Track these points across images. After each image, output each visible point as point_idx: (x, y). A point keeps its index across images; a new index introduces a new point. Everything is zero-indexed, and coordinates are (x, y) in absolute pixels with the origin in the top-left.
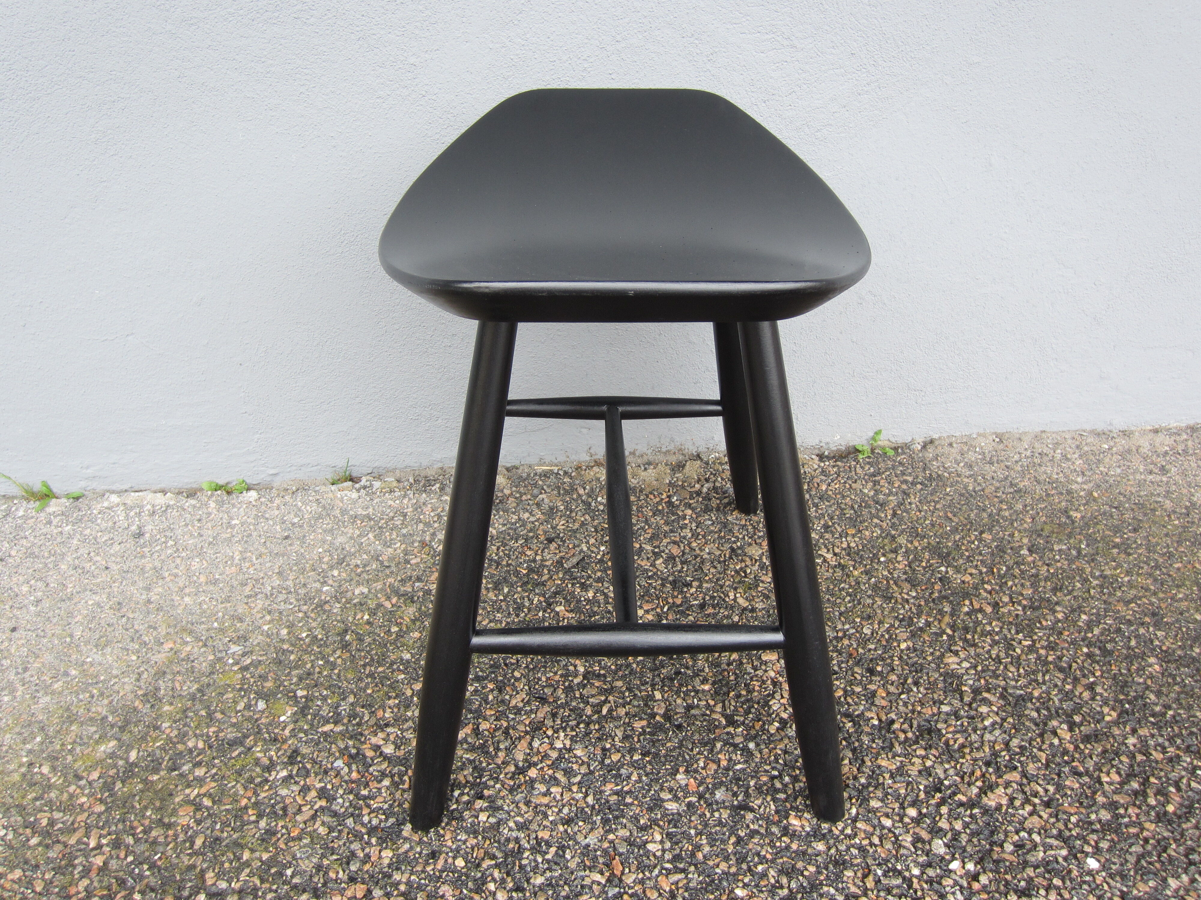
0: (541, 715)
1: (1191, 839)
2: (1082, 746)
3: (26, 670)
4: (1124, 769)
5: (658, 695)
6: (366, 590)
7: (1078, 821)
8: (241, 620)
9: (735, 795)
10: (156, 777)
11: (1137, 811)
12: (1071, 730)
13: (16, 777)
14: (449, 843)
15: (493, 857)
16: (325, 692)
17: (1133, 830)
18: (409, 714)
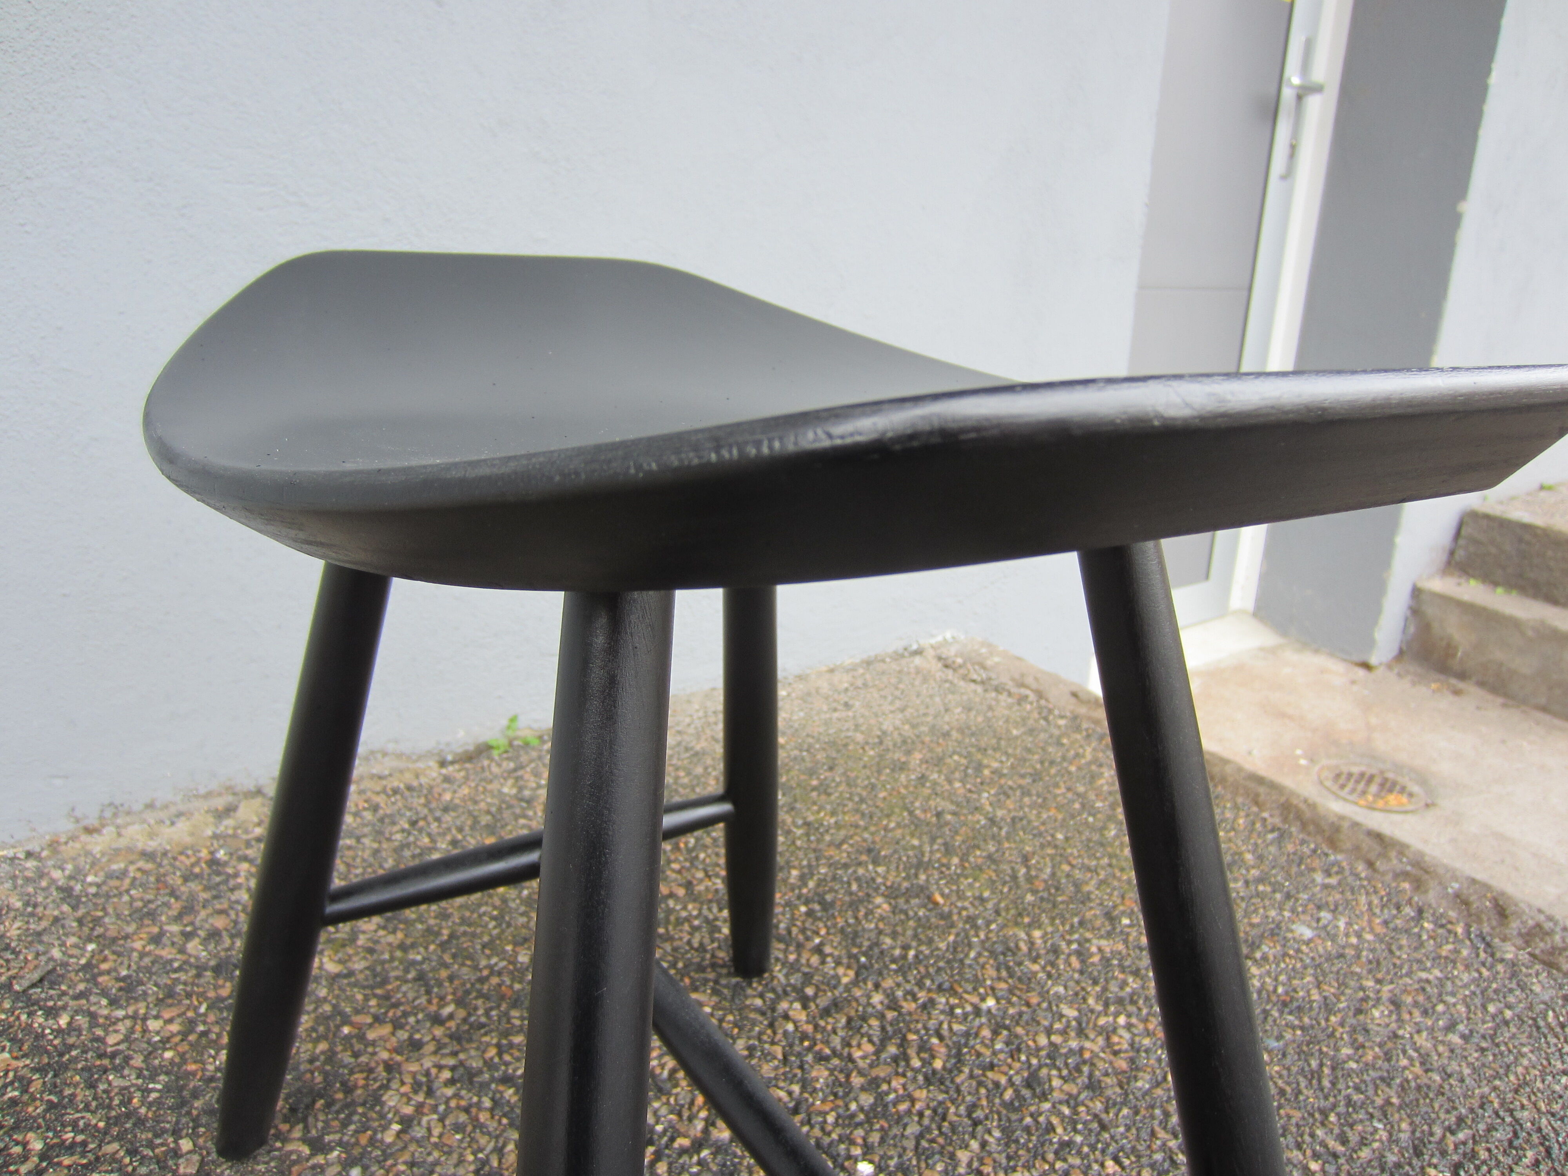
1: (969, 1093)
2: (822, 1023)
4: (876, 1034)
7: (837, 1119)
11: (902, 1080)
12: (805, 1007)
17: (903, 1107)
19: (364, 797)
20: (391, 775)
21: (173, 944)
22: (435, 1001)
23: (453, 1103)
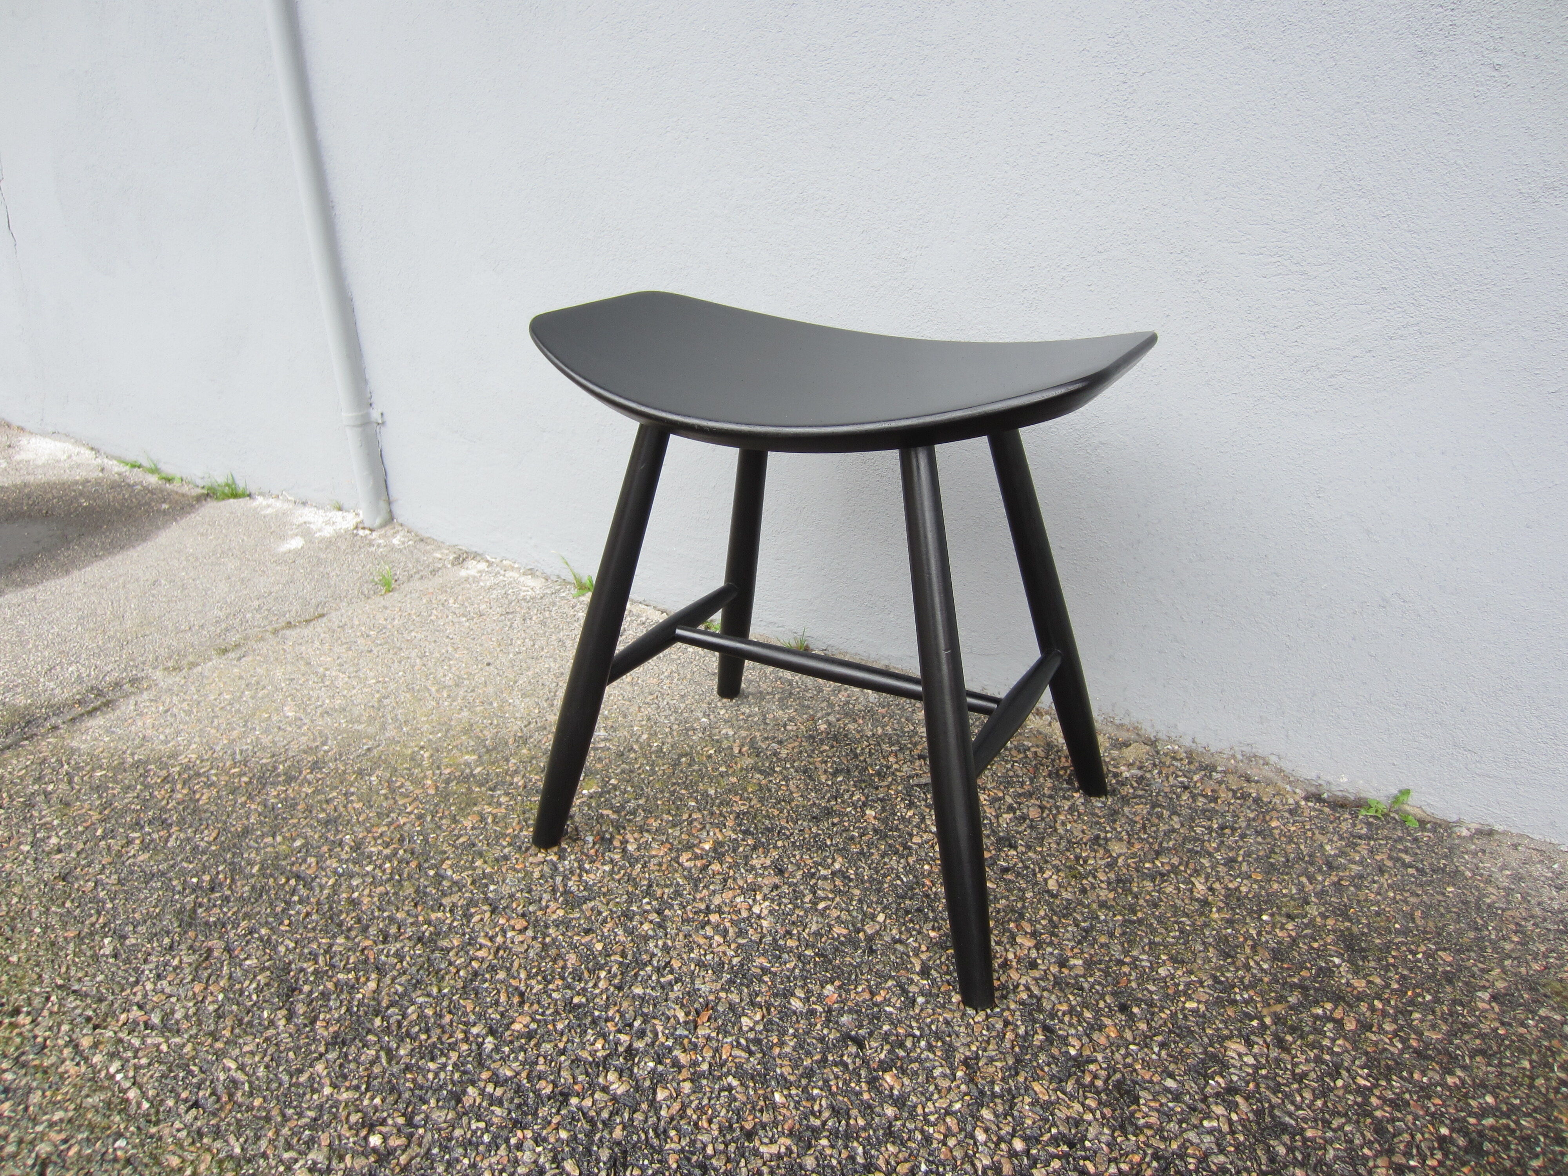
0: (766, 881)
3: (473, 691)
5: (881, 918)
6: (731, 733)
8: (625, 716)
9: (860, 1027)
10: (477, 789)
13: (409, 751)
14: (605, 930)
15: (623, 955)
16: (629, 789)
18: (670, 831)
19: (1216, 787)
20: (1257, 782)
21: (1000, 808)
22: (1076, 950)
23: (1006, 1013)
